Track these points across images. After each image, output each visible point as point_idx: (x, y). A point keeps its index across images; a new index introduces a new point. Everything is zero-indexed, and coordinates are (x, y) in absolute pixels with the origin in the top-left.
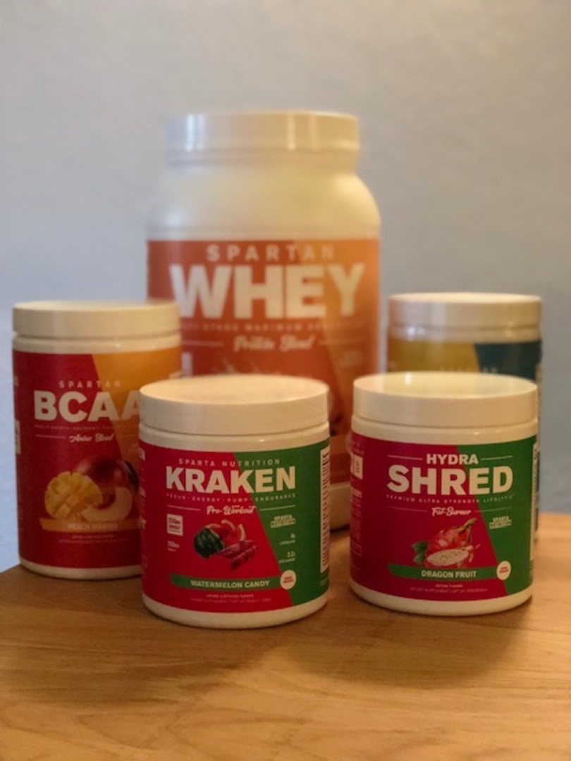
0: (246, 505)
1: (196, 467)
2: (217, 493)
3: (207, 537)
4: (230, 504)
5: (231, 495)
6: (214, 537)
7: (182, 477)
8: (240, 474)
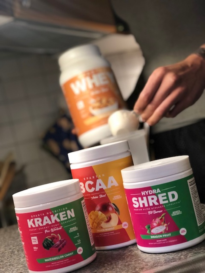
0: (59, 227)
1: (38, 217)
2: (47, 225)
3: (47, 242)
4: (53, 228)
5: (53, 224)
6: (50, 241)
7: (34, 222)
8: (54, 216)
